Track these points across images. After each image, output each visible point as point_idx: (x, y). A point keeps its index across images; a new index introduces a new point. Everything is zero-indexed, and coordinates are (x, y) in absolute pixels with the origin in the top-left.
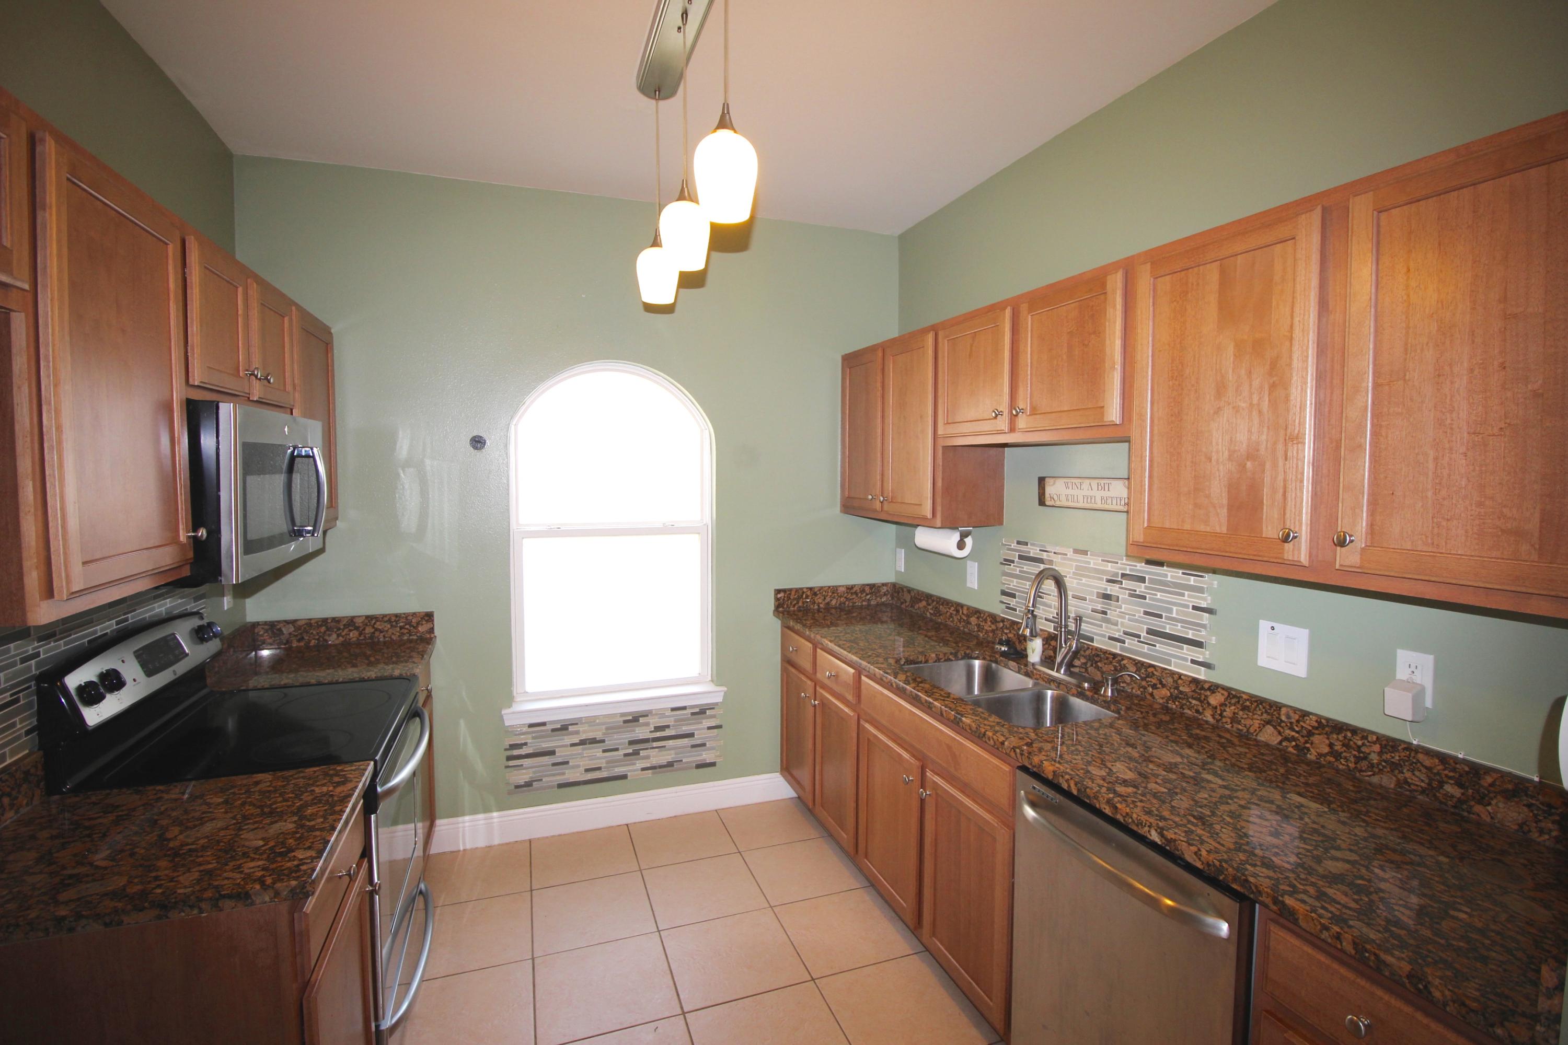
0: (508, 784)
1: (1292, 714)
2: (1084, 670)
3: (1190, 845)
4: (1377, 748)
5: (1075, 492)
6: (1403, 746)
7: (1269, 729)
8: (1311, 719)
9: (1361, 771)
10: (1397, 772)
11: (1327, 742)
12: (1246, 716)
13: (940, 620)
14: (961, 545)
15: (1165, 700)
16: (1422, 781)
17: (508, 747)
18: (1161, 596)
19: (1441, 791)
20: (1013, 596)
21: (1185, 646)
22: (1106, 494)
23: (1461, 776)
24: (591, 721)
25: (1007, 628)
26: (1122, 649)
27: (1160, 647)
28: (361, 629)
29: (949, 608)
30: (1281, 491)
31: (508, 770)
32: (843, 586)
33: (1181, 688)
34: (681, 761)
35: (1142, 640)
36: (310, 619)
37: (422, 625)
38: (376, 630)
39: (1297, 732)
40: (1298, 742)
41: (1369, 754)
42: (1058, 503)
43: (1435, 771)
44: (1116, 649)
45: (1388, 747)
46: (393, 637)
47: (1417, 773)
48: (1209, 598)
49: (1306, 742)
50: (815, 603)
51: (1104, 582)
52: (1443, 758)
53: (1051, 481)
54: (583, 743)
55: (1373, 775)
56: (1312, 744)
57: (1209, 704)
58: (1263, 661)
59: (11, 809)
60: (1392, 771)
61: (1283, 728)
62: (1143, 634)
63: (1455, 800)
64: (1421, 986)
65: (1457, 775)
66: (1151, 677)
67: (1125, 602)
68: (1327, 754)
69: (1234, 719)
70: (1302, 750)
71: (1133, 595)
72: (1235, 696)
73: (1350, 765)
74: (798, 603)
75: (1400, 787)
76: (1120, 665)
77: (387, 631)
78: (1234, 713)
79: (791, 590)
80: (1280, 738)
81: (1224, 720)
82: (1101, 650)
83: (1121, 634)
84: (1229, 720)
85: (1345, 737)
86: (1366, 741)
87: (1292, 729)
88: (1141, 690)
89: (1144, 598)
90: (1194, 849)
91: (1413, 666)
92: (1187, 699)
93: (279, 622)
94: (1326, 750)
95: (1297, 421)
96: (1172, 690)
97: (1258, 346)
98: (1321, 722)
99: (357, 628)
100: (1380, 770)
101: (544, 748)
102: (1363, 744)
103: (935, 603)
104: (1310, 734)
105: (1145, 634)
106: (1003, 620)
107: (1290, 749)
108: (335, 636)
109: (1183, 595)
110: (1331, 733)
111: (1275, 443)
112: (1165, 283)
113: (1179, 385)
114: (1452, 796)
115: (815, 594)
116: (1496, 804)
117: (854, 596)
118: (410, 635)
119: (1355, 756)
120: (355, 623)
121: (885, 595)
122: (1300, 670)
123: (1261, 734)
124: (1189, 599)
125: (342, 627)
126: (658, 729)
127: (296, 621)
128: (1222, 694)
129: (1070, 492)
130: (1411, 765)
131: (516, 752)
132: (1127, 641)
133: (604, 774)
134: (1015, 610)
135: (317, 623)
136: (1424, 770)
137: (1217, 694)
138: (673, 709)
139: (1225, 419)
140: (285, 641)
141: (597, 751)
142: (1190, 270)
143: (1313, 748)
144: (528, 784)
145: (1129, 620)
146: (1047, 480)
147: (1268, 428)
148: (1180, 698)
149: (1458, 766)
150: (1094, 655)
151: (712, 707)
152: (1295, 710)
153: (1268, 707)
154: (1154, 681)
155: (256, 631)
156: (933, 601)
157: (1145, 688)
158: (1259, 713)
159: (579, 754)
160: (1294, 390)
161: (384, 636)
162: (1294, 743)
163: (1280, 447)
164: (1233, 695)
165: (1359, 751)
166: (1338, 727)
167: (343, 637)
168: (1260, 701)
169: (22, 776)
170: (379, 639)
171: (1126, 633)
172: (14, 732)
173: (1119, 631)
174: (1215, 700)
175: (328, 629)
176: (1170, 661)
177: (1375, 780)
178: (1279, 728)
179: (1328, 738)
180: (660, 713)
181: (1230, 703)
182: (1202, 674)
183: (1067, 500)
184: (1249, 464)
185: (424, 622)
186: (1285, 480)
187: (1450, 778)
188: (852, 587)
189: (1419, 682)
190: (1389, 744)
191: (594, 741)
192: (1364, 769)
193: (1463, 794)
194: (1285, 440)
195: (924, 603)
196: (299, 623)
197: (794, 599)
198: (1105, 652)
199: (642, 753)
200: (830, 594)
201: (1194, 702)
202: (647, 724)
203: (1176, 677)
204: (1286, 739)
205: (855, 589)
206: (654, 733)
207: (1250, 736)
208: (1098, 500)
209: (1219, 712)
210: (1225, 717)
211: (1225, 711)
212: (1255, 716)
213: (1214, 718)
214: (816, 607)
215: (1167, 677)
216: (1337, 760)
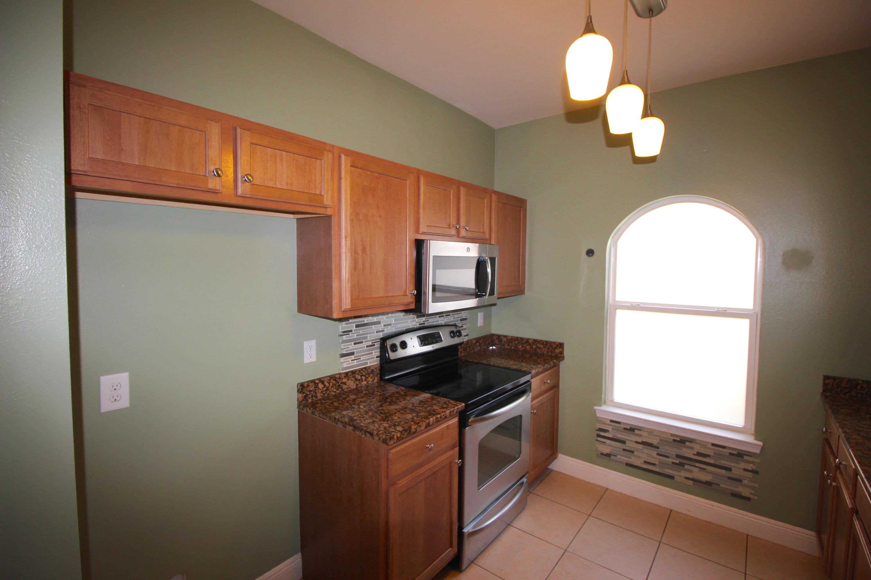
0: (597, 450)
17: (598, 429)
24: (651, 432)
28: (531, 345)
31: (597, 442)
34: (718, 484)
36: (512, 337)
37: (557, 349)
38: (538, 347)
46: (544, 352)
54: (643, 443)
59: (365, 381)
77: (542, 349)
93: (501, 335)
99: (530, 345)
101: (617, 437)
108: (521, 346)
118: (552, 353)
120: (529, 342)
125: (524, 343)
126: (699, 454)
127: (507, 336)
131: (602, 434)
133: (657, 469)
135: (515, 338)
138: (714, 445)
140: (503, 345)
141: (654, 453)
144: (608, 455)
151: (748, 454)
155: (494, 338)
159: (640, 449)
161: (540, 351)
167: (524, 347)
169: (371, 371)
170: (538, 352)
172: (372, 356)
175: (519, 342)
180: (703, 444)
185: (558, 348)
191: (651, 445)
196: (508, 337)
199: (686, 467)
202: (692, 448)
206: (695, 456)
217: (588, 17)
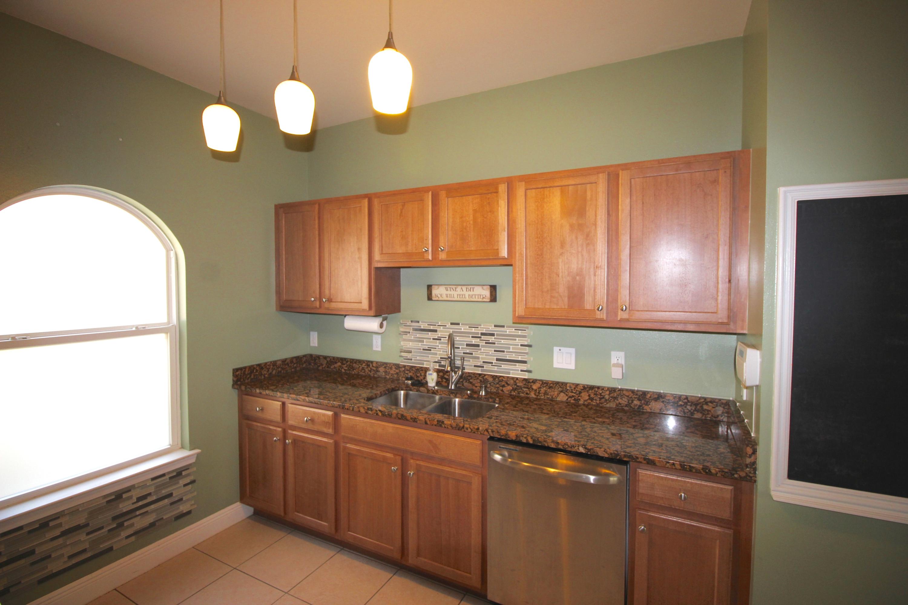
1: (572, 386)
2: (461, 385)
3: (600, 448)
4: (608, 392)
5: (452, 292)
6: (618, 390)
7: (562, 394)
8: (580, 386)
9: (602, 403)
10: (616, 400)
11: (588, 394)
12: (551, 391)
13: (353, 373)
14: (381, 326)
15: (509, 392)
16: (626, 402)
18: (503, 341)
19: (633, 404)
20: (410, 352)
21: (517, 364)
22: (471, 293)
23: (639, 396)
25: (407, 370)
26: (482, 371)
27: (503, 366)
29: (362, 365)
30: (593, 289)
32: (279, 360)
33: (518, 384)
34: (162, 518)
35: (494, 364)
39: (575, 393)
40: (575, 397)
41: (605, 396)
42: (441, 299)
43: (630, 397)
44: (479, 371)
45: (612, 391)
47: (623, 399)
48: (529, 340)
49: (579, 396)
50: (262, 374)
51: (471, 338)
52: (633, 391)
53: (436, 287)
55: (607, 404)
56: (581, 397)
57: (532, 389)
58: (556, 365)
60: (614, 400)
61: (568, 392)
62: (494, 361)
63: (638, 406)
64: (707, 471)
65: (638, 396)
66: (501, 382)
67: (483, 346)
68: (588, 400)
69: (546, 393)
70: (577, 400)
71: (488, 343)
72: (545, 383)
73: (597, 402)
74: (251, 376)
75: (618, 406)
76: (484, 379)
78: (545, 391)
79: (245, 368)
80: (567, 397)
81: (540, 395)
82: (471, 373)
83: (482, 363)
84: (543, 394)
85: (595, 391)
86: (603, 391)
87: (572, 392)
88: (496, 389)
89: (494, 343)
90: (603, 449)
91: (618, 357)
92: (522, 389)
94: (587, 398)
95: (600, 260)
96: (513, 386)
97: (581, 227)
98: (584, 387)
100: (610, 401)
102: (602, 392)
103: (349, 363)
104: (580, 393)
105: (495, 361)
106: (404, 366)
107: (572, 401)
109: (516, 340)
110: (589, 390)
111: (590, 269)
112: (532, 193)
113: (541, 241)
114: (637, 405)
115: (262, 368)
116: (652, 404)
117: (287, 366)
119: (599, 398)
121: (305, 362)
122: (572, 366)
123: (558, 397)
124: (519, 341)
126: (139, 499)
128: (539, 383)
129: (449, 292)
130: (621, 396)
132: (485, 366)
134: (411, 360)
136: (626, 397)
137: (537, 383)
138: (153, 479)
139: (565, 257)
141: (81, 536)
142: (545, 189)
143: (582, 398)
145: (486, 355)
146: (433, 286)
147: (586, 262)
148: (518, 389)
149: (638, 393)
150: (467, 376)
151: (187, 468)
152: (573, 384)
153: (561, 385)
154: (503, 383)
156: (347, 362)
157: (498, 388)
158: (557, 388)
160: (599, 247)
162: (573, 398)
163: (592, 270)
164: (544, 383)
165: (601, 395)
166: (592, 388)
168: (557, 383)
171: (484, 362)
173: (480, 362)
174: (535, 387)
176: (510, 372)
177: (608, 405)
178: (566, 393)
179: (588, 393)
180: (143, 485)
181: (543, 386)
182: (526, 376)
183: (447, 297)
184: (578, 278)
186: (595, 285)
187: (636, 398)
188: (286, 359)
189: (620, 363)
190: (612, 390)
191: (78, 528)
192: (603, 402)
193: (640, 403)
194: (594, 267)
195: (339, 364)
197: (248, 374)
198: (474, 374)
199: (126, 524)
200: (272, 367)
201: (525, 389)
202: (130, 498)
203: (515, 379)
204: (570, 397)
205: (287, 362)
207: (553, 399)
208: (467, 296)
209: (538, 392)
210: (541, 393)
211: (541, 390)
212: (555, 390)
213: (535, 395)
214: (263, 377)
215: (510, 380)
216: (592, 401)
217: (389, 32)
